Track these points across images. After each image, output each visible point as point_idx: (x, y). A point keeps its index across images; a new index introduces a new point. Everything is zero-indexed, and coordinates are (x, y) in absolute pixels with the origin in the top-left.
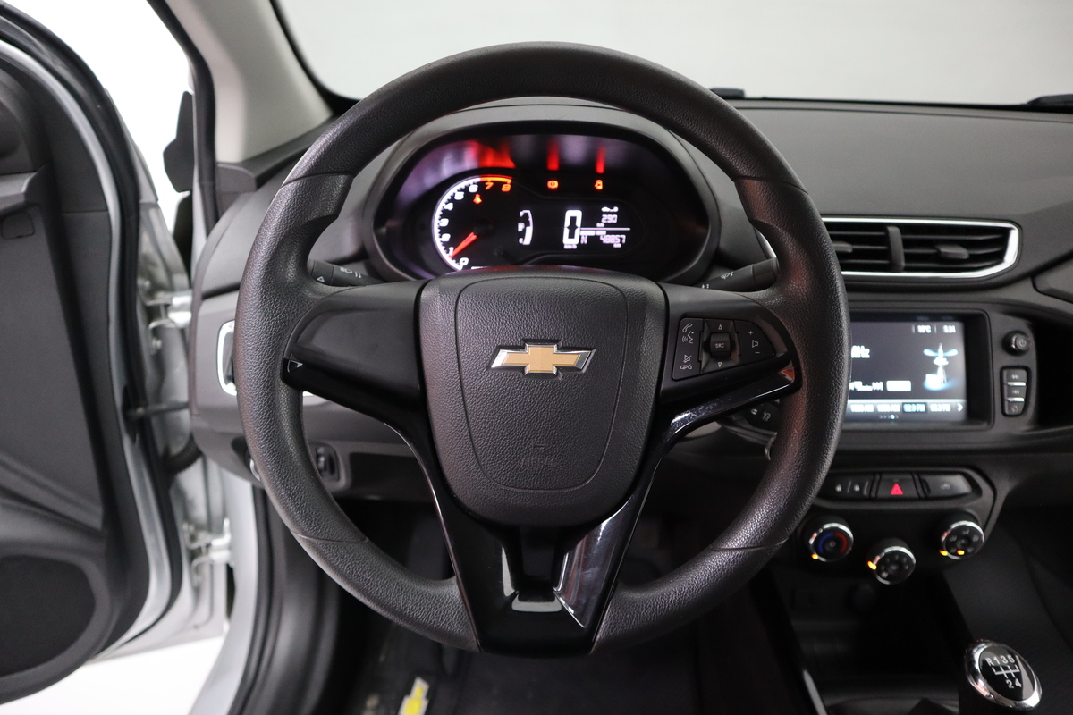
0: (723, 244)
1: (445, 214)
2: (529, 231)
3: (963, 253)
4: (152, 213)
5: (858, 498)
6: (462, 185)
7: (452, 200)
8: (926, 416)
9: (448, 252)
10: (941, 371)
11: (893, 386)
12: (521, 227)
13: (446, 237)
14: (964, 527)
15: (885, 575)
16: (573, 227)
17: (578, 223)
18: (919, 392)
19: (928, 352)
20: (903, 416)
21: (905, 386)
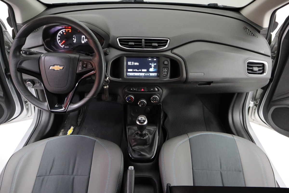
0: (110, 42)
1: (59, 36)
2: (75, 40)
3: (156, 45)
4: (6, 32)
5: (135, 91)
6: (62, 31)
7: (60, 34)
8: (149, 76)
9: (60, 44)
10: (153, 68)
11: (143, 70)
12: (74, 39)
13: (60, 41)
14: (155, 97)
15: (141, 105)
16: (83, 39)
17: (84, 38)
18: (148, 72)
19: (150, 64)
20: (145, 76)
21: (145, 70)
